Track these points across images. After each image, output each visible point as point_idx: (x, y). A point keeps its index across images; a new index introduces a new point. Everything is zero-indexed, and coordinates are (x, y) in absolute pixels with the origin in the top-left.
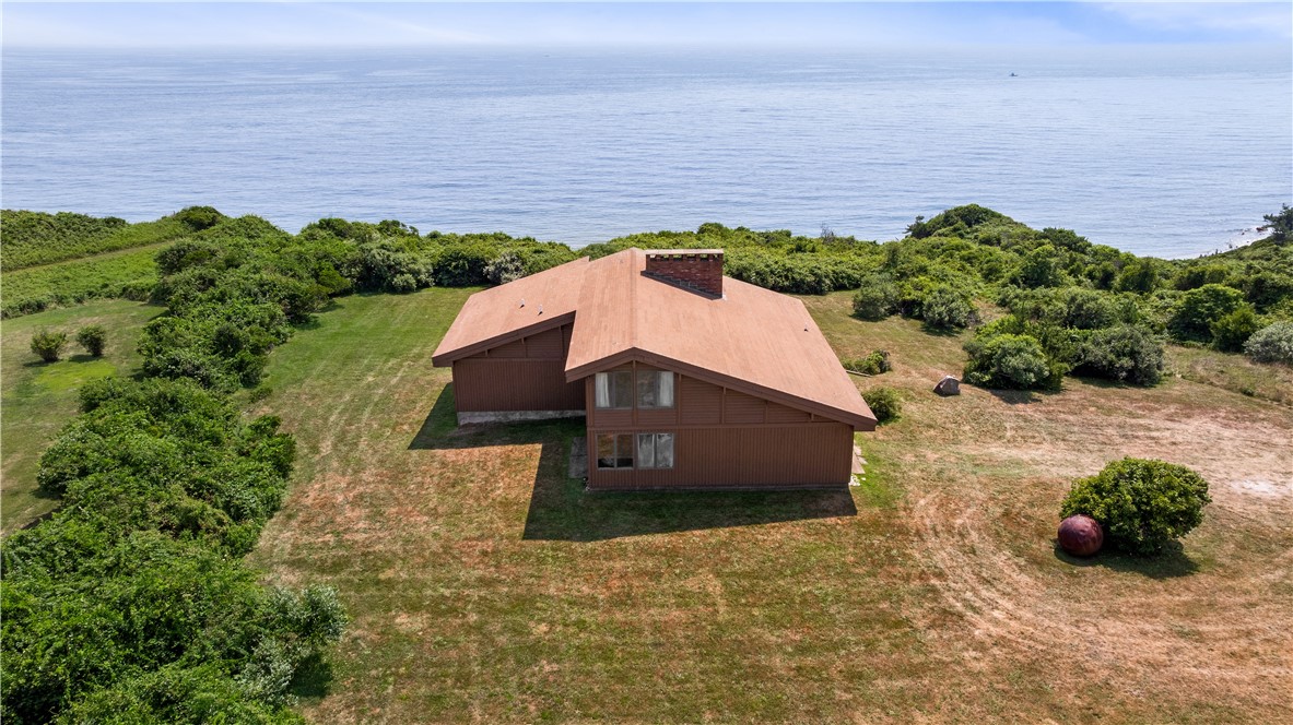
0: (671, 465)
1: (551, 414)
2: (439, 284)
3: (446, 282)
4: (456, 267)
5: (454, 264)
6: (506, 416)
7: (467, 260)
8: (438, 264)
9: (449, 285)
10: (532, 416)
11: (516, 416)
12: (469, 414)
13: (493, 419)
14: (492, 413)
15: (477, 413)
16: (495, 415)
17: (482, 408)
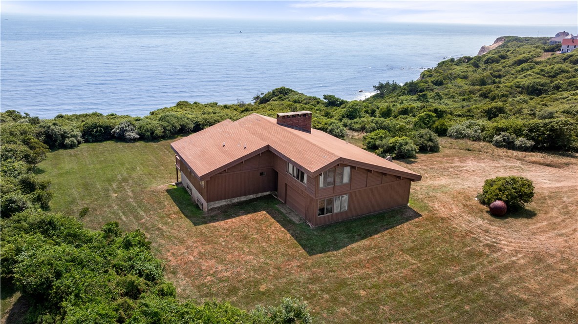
0: (346, 209)
1: (252, 196)
2: (87, 141)
3: (91, 140)
4: (96, 132)
5: (95, 130)
6: (231, 201)
7: (102, 127)
8: (84, 131)
9: (93, 142)
10: (243, 199)
11: (236, 200)
12: (213, 203)
13: (224, 203)
14: (224, 201)
15: (217, 202)
16: (226, 201)
17: (220, 199)
